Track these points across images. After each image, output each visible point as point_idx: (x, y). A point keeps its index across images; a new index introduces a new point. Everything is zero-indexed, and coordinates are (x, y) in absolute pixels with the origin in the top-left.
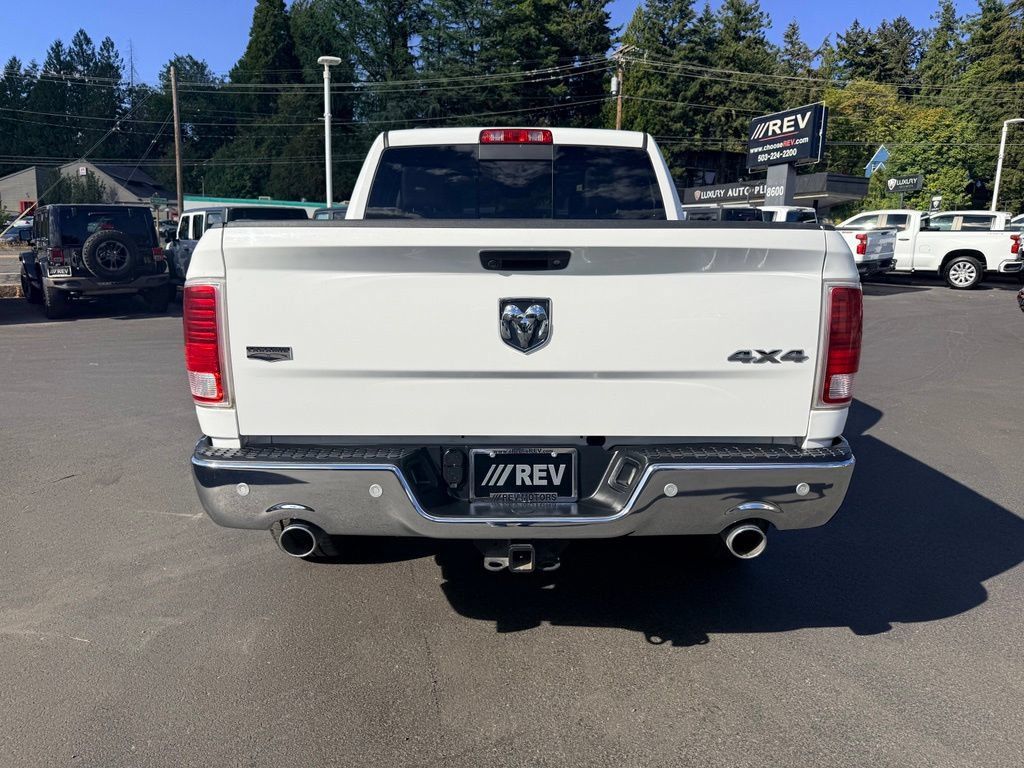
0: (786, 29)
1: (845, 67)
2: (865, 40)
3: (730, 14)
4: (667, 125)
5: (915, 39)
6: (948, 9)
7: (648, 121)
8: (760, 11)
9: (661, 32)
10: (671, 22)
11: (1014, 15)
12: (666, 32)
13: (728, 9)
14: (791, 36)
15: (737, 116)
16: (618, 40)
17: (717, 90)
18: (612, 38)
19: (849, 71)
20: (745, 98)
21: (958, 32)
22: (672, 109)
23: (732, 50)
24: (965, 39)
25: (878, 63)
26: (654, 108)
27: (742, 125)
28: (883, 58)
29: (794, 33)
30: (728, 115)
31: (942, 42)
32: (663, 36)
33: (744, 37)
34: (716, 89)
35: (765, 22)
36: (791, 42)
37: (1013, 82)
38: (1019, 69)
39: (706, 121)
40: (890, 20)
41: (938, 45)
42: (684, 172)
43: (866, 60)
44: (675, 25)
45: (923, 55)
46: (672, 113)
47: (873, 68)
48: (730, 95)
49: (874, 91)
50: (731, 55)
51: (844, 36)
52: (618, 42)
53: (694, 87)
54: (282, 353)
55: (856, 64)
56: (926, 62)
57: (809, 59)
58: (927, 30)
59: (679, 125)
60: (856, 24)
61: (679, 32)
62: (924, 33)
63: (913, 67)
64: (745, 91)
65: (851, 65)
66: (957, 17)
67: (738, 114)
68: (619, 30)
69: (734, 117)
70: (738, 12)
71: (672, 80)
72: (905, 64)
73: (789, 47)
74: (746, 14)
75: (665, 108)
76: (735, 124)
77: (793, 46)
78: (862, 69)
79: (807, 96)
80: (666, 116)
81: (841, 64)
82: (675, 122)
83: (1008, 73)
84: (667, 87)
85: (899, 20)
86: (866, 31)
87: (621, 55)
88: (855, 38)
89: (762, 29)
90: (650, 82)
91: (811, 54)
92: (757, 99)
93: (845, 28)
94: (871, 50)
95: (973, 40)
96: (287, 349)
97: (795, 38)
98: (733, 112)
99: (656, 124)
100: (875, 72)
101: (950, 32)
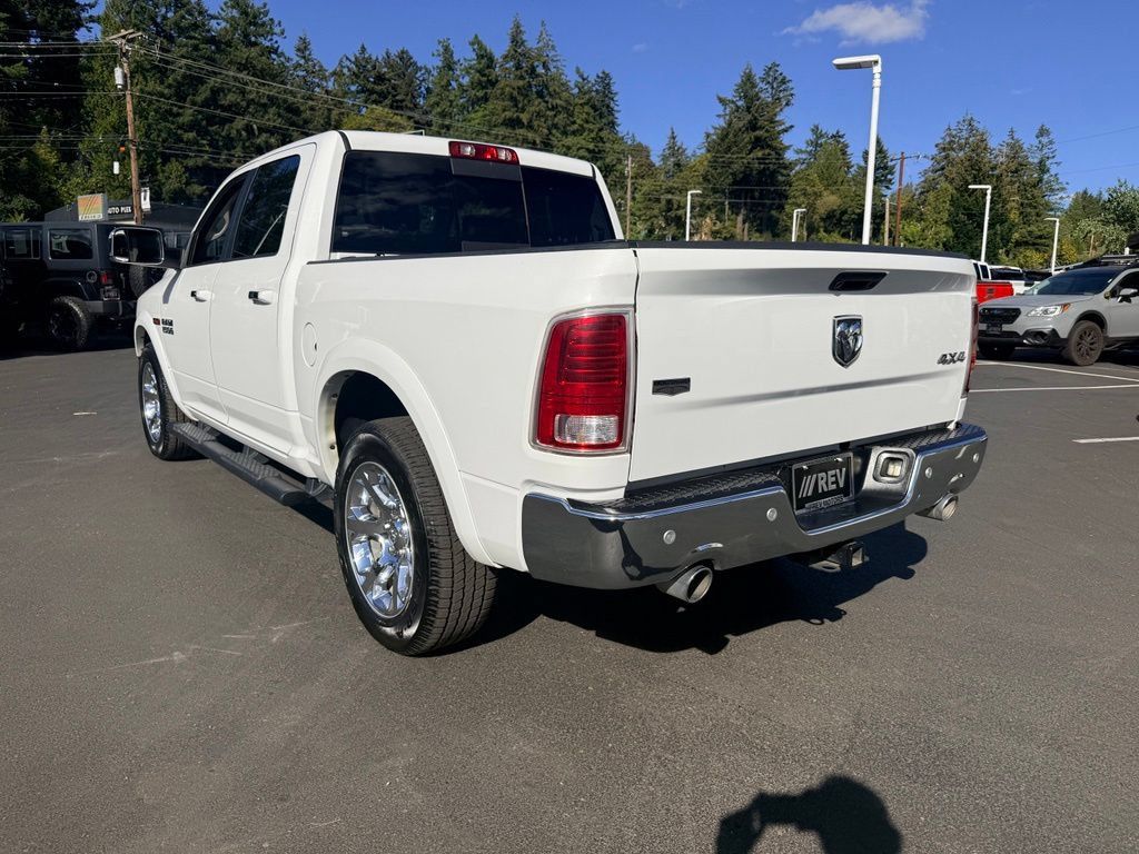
0: (296, 42)
1: (358, 92)
2: (374, 67)
3: (235, 13)
4: (176, 134)
5: (419, 74)
6: (447, 49)
7: (149, 126)
8: (270, 16)
9: (153, 20)
10: (164, 10)
11: (507, 66)
12: (159, 20)
13: (233, 7)
14: (303, 49)
15: (260, 134)
16: (92, 19)
17: (233, 99)
18: (84, 15)
19: (363, 96)
20: (266, 112)
21: (458, 73)
22: (178, 115)
23: (245, 56)
24: (466, 81)
25: (389, 93)
26: (156, 111)
27: (266, 142)
28: (393, 88)
29: (305, 47)
30: (248, 128)
31: (445, 81)
32: (156, 24)
33: (255, 44)
34: (231, 98)
35: (277, 30)
36: (304, 57)
37: (514, 129)
38: (518, 117)
39: (223, 134)
40: (394, 52)
41: (442, 83)
42: (205, 191)
43: (378, 88)
44: (170, 15)
45: (428, 90)
46: (181, 120)
47: (385, 98)
48: (248, 106)
49: (393, 121)
50: (244, 62)
51: (353, 59)
52: (93, 21)
53: (203, 93)
54: (680, 385)
55: (368, 90)
56: (433, 99)
57: (324, 78)
58: (430, 67)
59: (191, 135)
60: (363, 49)
61: (176, 24)
62: (426, 69)
63: (421, 101)
64: (264, 105)
65: (363, 91)
66: (455, 59)
67: (261, 130)
68: (92, 6)
69: (257, 133)
70: (245, 13)
71: (175, 80)
72: (414, 97)
73: (302, 62)
74: (255, 17)
75: (169, 112)
76: (258, 141)
77: (306, 62)
78: (374, 97)
79: (329, 117)
80: (173, 123)
81: (353, 88)
82: (186, 131)
83: (509, 119)
84: (170, 86)
85: (403, 52)
86: (374, 58)
87: (124, 41)
88: (364, 64)
89: (275, 38)
90: (145, 78)
91: (327, 74)
92: (279, 115)
93: (354, 52)
94: (380, 79)
95: (472, 83)
96: (687, 381)
97: (308, 52)
98: (255, 126)
99: (160, 131)
100: (388, 102)
101: (451, 72)
